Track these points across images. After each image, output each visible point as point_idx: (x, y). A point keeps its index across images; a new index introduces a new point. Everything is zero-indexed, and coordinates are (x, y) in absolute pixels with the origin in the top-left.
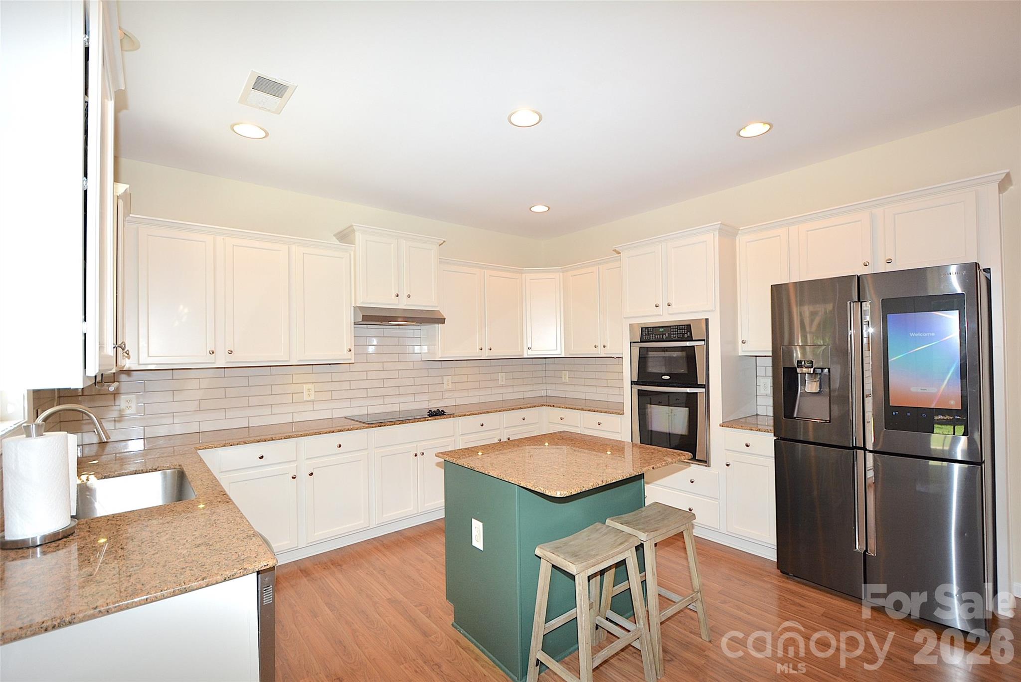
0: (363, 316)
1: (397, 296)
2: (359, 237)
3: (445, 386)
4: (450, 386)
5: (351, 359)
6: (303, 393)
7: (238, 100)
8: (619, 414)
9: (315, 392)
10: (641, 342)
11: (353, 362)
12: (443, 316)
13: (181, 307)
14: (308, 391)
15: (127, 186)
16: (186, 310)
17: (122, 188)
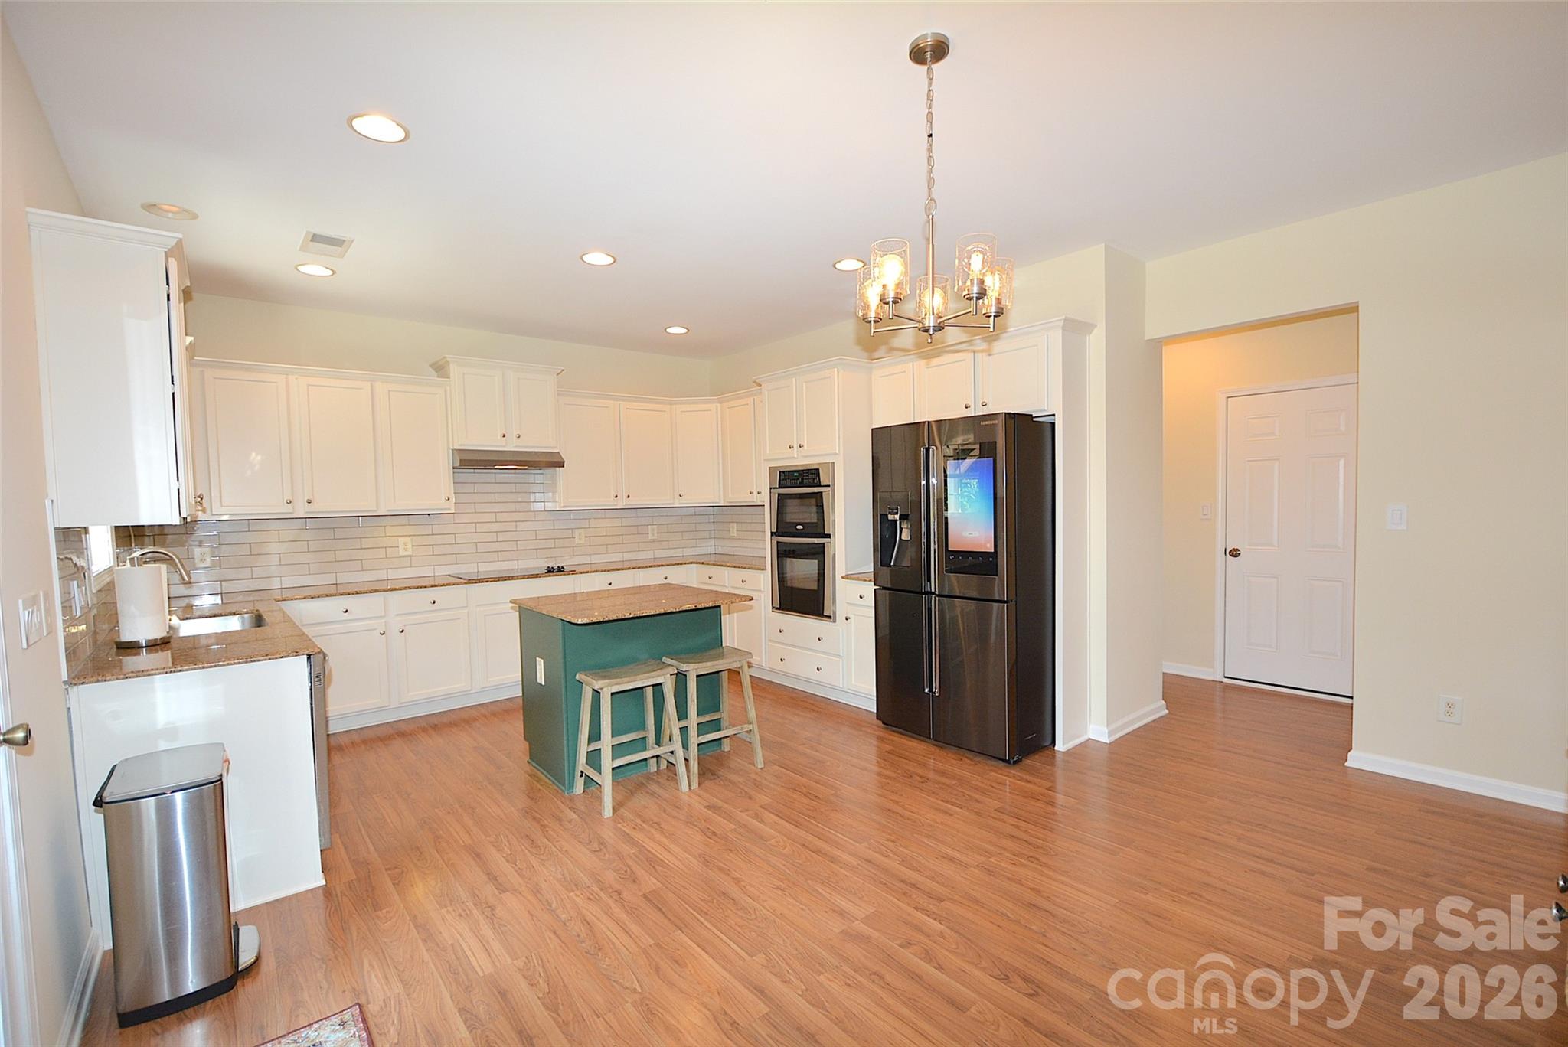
0: (461, 460)
1: (504, 436)
2: (454, 370)
3: (577, 541)
4: (583, 542)
5: (449, 509)
6: (398, 547)
7: (298, 248)
8: (760, 569)
9: (413, 546)
10: (780, 487)
11: (453, 512)
12: (562, 458)
13: (254, 454)
14: (405, 546)
15: (192, 338)
16: (259, 458)
17: (189, 339)
